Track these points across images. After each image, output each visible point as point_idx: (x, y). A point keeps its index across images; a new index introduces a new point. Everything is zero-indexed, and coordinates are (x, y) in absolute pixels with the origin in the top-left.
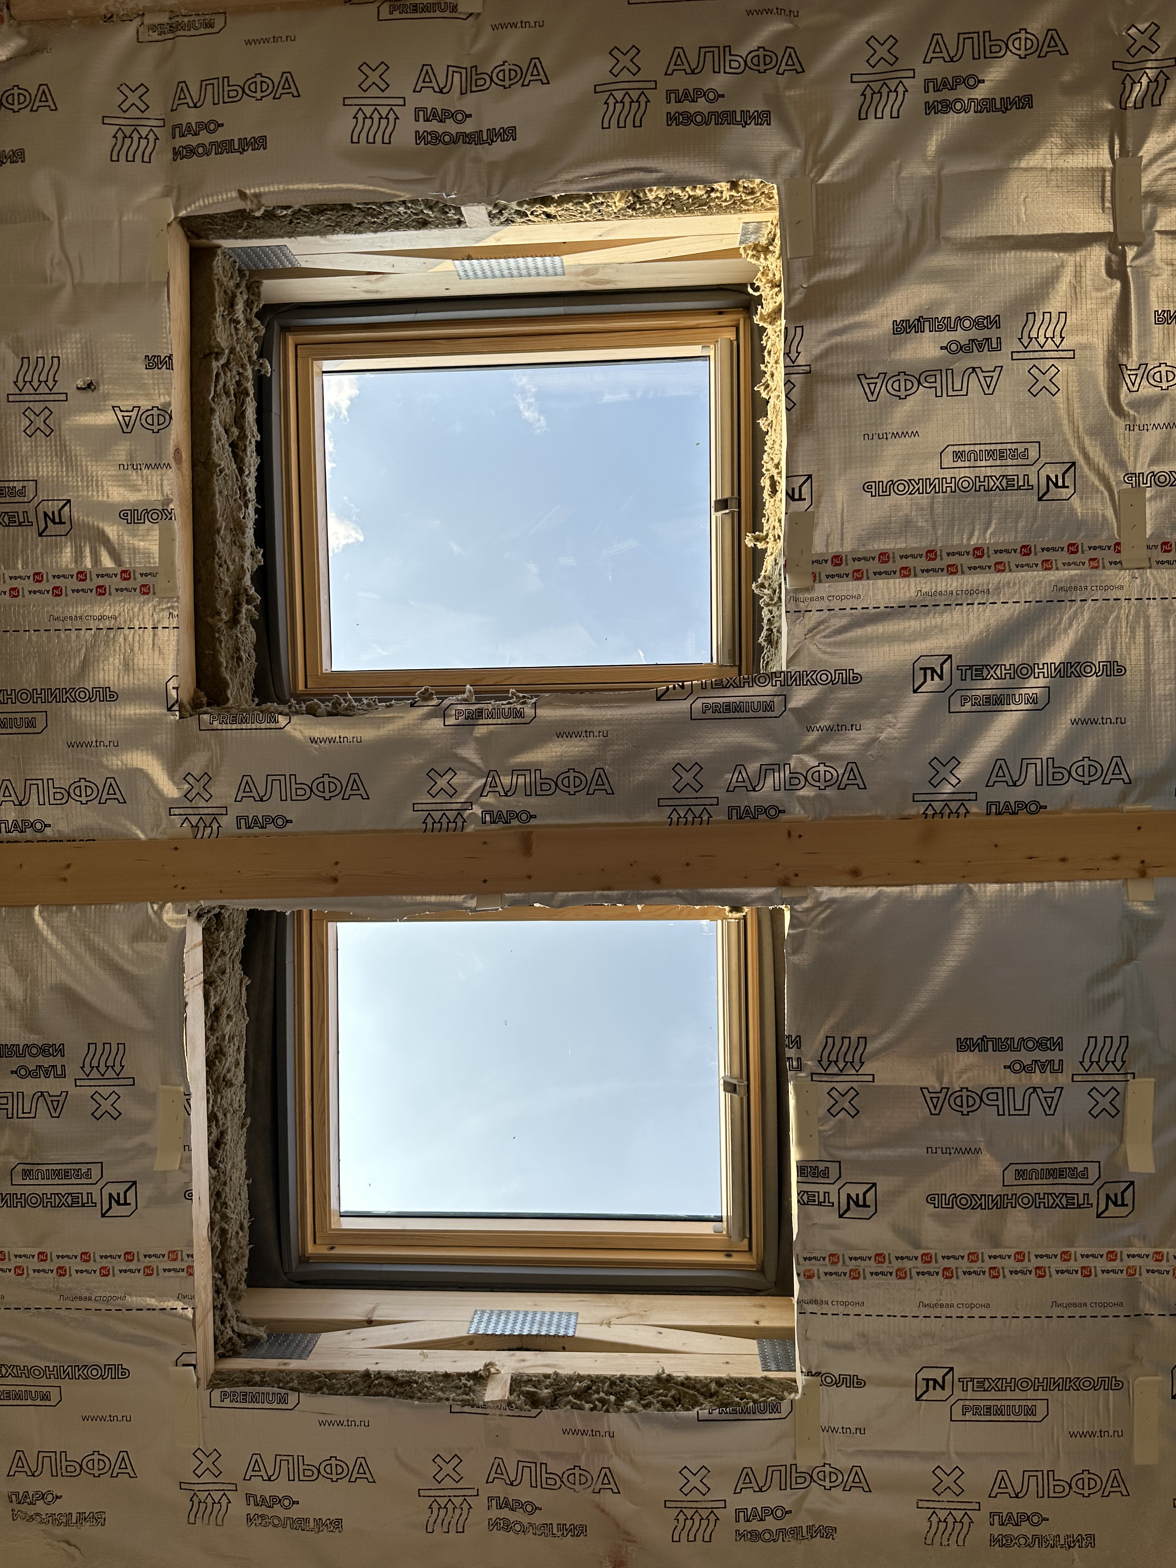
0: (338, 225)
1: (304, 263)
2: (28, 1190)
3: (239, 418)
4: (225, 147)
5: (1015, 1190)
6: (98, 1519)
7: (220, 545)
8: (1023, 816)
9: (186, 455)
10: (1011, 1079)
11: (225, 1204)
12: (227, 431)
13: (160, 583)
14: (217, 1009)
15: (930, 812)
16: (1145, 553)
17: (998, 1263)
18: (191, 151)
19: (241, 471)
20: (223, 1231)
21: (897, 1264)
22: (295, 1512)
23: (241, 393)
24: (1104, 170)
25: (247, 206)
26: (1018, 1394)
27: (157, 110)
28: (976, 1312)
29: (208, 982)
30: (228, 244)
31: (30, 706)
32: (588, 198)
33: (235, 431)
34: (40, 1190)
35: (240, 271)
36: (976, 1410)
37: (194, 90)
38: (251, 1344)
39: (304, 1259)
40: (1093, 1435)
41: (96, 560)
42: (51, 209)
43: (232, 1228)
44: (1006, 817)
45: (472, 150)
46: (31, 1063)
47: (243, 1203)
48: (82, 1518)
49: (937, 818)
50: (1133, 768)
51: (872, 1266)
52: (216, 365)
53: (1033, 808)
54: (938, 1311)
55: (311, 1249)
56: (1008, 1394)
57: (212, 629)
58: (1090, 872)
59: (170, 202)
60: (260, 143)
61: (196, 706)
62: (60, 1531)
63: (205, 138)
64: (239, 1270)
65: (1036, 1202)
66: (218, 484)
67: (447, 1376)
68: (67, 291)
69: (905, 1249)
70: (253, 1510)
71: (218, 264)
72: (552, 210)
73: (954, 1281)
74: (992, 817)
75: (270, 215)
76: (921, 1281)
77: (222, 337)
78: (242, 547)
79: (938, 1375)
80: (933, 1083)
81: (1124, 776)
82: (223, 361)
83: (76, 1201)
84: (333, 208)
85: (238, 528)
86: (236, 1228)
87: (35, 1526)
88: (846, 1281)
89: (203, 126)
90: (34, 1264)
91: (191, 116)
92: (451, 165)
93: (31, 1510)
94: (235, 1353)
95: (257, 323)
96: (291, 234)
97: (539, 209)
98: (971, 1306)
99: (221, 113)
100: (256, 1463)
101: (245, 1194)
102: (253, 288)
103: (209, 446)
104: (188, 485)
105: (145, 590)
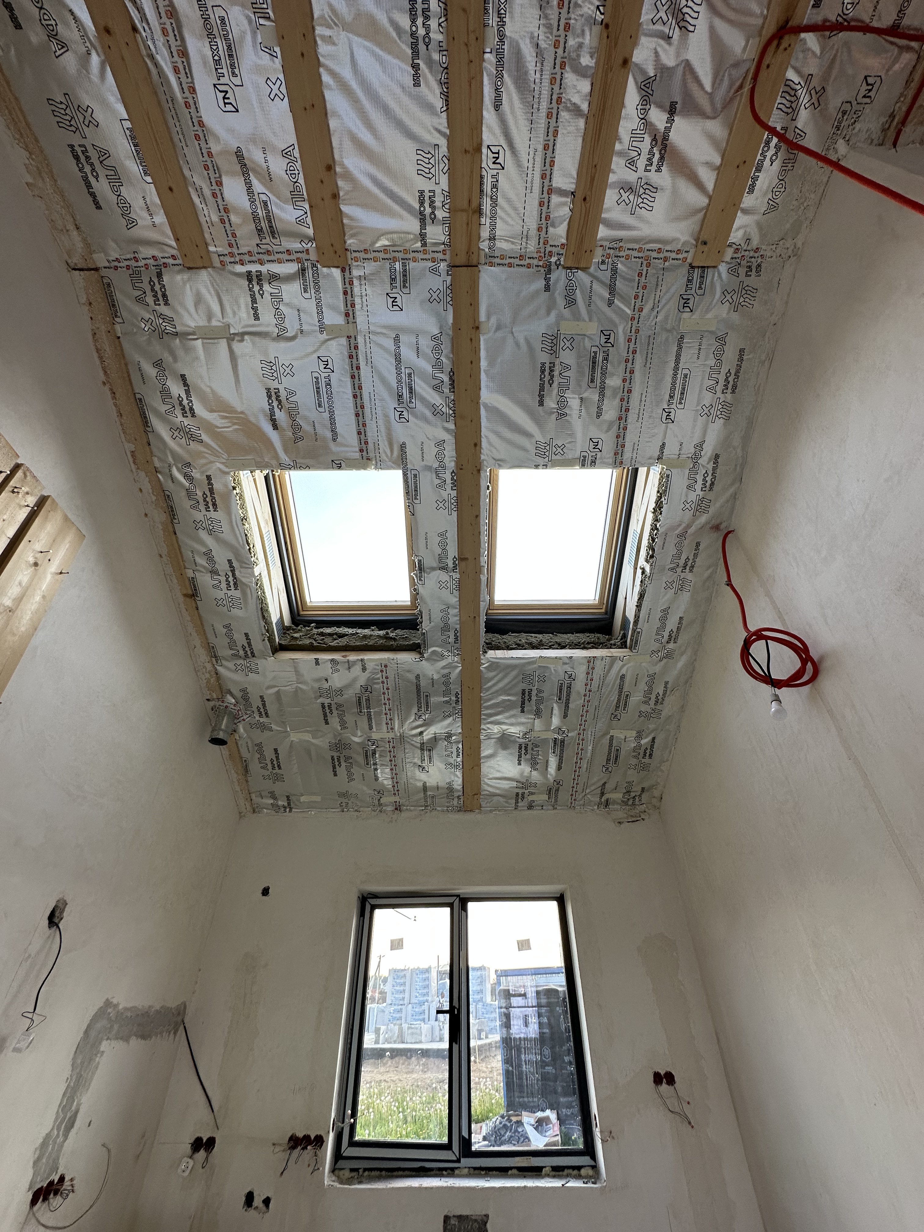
0: (267, 610)
1: (279, 616)
2: (565, 699)
3: (330, 635)
4: (249, 644)
5: (598, 383)
6: (667, 683)
7: (370, 643)
8: (455, 378)
9: (344, 654)
10: (555, 385)
11: (579, 643)
12: (335, 639)
13: (384, 663)
14: (517, 644)
15: (453, 415)
16: (351, 325)
17: (626, 390)
18: (252, 653)
19: (347, 635)
20: (588, 643)
21: (621, 430)
22: (675, 630)
23: (322, 634)
24: (203, 343)
25: (266, 639)
26: (678, 382)
27: (242, 661)
28: (643, 399)
29: (509, 648)
30: (277, 640)
31: (422, 696)
32: (246, 535)
33: (335, 636)
34: (565, 696)
35: (285, 633)
36: (681, 399)
37: (234, 652)
38: (624, 636)
39: (606, 613)
40: (700, 349)
41: (379, 679)
42: (276, 689)
43: (588, 640)
44: (455, 385)
45: (237, 573)
46: (527, 697)
47: (580, 635)
48: (666, 687)
49: (456, 412)
50: (436, 331)
51: (620, 440)
52: (315, 644)
53: (451, 374)
54: (641, 414)
55: (603, 611)
56: (677, 386)
57: (397, 646)
58: (476, 351)
59: (269, 659)
60: (246, 635)
61: (420, 653)
62: (668, 692)
63: (247, 649)
64: (602, 638)
65: (604, 374)
66: (352, 644)
67: (641, 582)
68: (299, 685)
69: (615, 427)
70: (672, 641)
71: (283, 642)
72: (251, 546)
73: (630, 408)
74: (456, 390)
75: (268, 631)
76: (629, 421)
77: (307, 642)
78: (371, 635)
79: (665, 414)
80: (554, 416)
81: (439, 335)
82: (314, 642)
83: (569, 687)
84: (262, 613)
85: (365, 637)
86: (588, 639)
87: (666, 699)
88: (626, 449)
89: (244, 649)
90: (587, 698)
91: (242, 653)
92: (244, 580)
93: (660, 700)
94: (626, 641)
95: (299, 628)
96: (272, 623)
97: (252, 550)
98: (641, 401)
99: (239, 645)
100: (656, 640)
101: (578, 635)
102: (288, 628)
103: (341, 646)
104: (353, 653)
105: (386, 666)
